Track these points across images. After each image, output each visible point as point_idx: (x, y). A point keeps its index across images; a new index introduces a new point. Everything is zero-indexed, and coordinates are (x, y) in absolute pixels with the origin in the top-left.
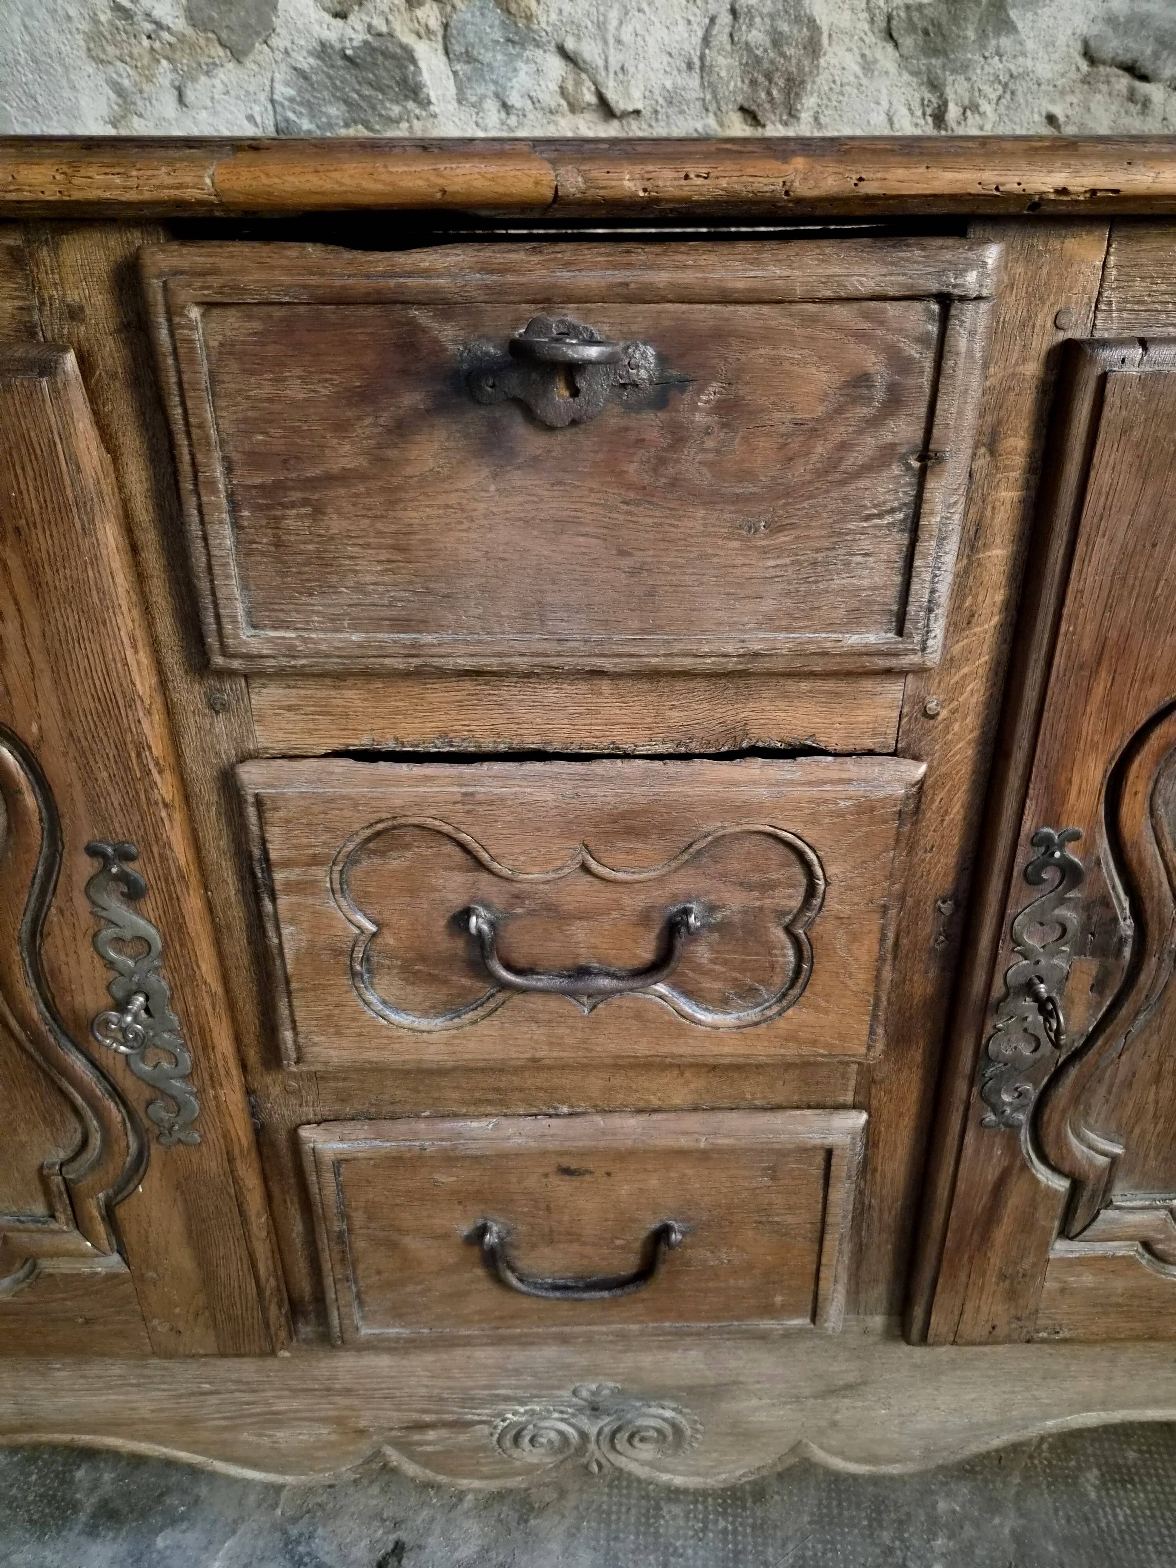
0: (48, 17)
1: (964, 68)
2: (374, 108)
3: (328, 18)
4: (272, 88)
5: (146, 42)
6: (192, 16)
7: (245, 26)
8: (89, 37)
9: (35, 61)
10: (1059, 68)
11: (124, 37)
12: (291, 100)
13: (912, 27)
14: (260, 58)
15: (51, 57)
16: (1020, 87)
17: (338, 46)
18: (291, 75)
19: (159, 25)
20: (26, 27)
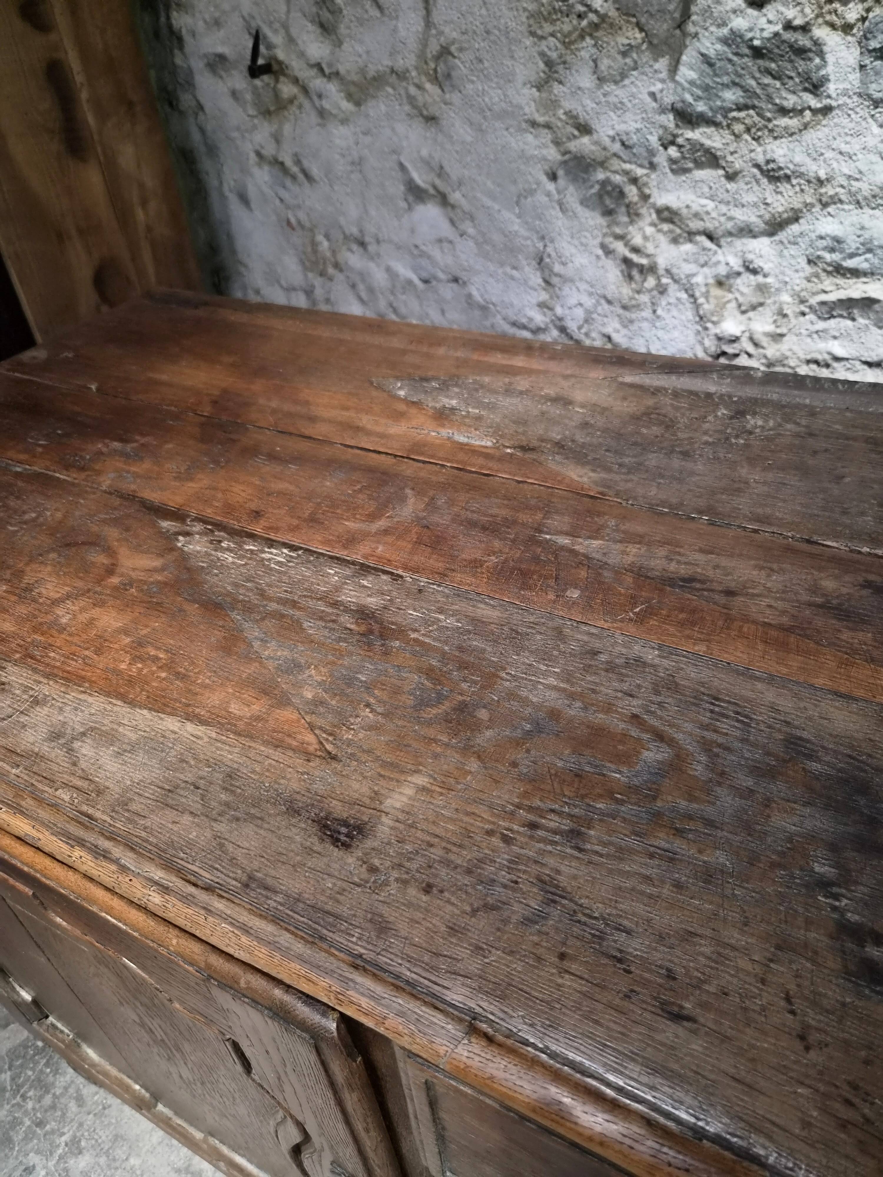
2: (769, 97)
3: (744, 6)
5: (575, 21)
8: (531, 16)
9: (488, 32)
11: (559, 15)
15: (499, 30)
17: (747, 35)
19: (589, 7)
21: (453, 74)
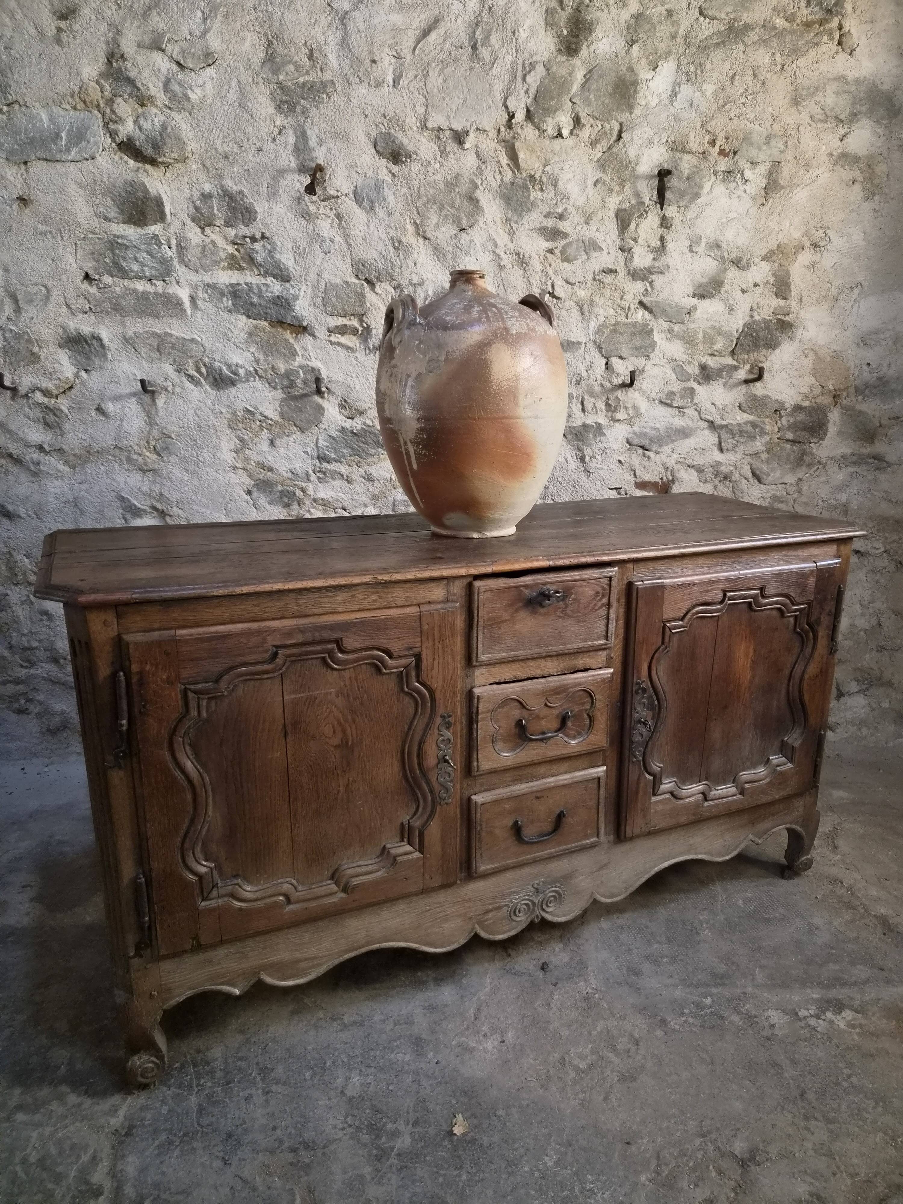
0: (210, 412)
1: (590, 445)
2: (364, 451)
3: (345, 419)
4: (317, 443)
5: (258, 423)
6: (282, 415)
7: (308, 421)
8: (229, 420)
9: (199, 427)
10: (621, 446)
11: (249, 421)
12: (327, 447)
13: (571, 433)
14: (313, 431)
15: (208, 426)
16: (608, 451)
17: (350, 429)
18: (326, 437)
19: (268, 418)
20: (197, 414)
21: (170, 447)
